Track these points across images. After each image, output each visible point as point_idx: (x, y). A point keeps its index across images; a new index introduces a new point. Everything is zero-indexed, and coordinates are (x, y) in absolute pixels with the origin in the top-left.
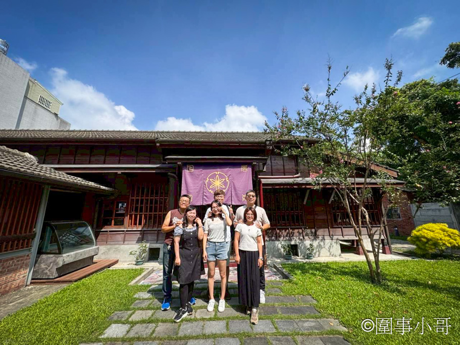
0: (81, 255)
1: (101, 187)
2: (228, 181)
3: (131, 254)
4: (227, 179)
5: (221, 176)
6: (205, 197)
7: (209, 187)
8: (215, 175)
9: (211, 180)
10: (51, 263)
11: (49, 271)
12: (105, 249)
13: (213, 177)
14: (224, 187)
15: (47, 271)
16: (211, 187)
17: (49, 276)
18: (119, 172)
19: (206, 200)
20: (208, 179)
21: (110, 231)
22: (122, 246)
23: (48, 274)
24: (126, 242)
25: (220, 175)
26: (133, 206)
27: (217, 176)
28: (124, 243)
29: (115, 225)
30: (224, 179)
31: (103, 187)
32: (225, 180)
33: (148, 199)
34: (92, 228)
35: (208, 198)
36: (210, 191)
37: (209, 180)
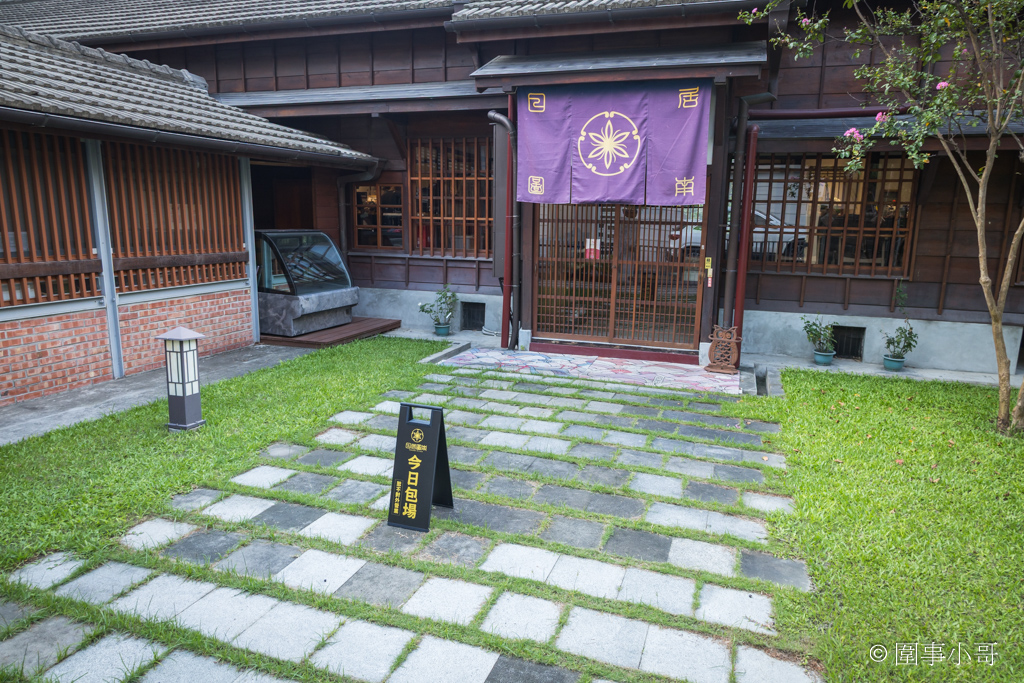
0: (329, 300)
1: (343, 151)
2: (637, 137)
3: (422, 309)
4: (635, 132)
5: (619, 124)
6: (575, 184)
7: (585, 156)
8: (603, 120)
9: (591, 134)
10: (283, 309)
11: (283, 322)
12: (371, 295)
13: (598, 126)
14: (626, 156)
15: (279, 323)
16: (590, 156)
17: (284, 331)
18: (375, 111)
19: (579, 192)
20: (583, 133)
21: (376, 257)
22: (405, 293)
23: (283, 327)
24: (411, 285)
25: (615, 120)
26: (418, 200)
27: (609, 123)
28: (407, 285)
29: (384, 244)
30: (627, 134)
31: (346, 152)
32: (631, 136)
33: (450, 181)
34: (340, 248)
35: (583, 186)
36: (590, 166)
37: (587, 137)
